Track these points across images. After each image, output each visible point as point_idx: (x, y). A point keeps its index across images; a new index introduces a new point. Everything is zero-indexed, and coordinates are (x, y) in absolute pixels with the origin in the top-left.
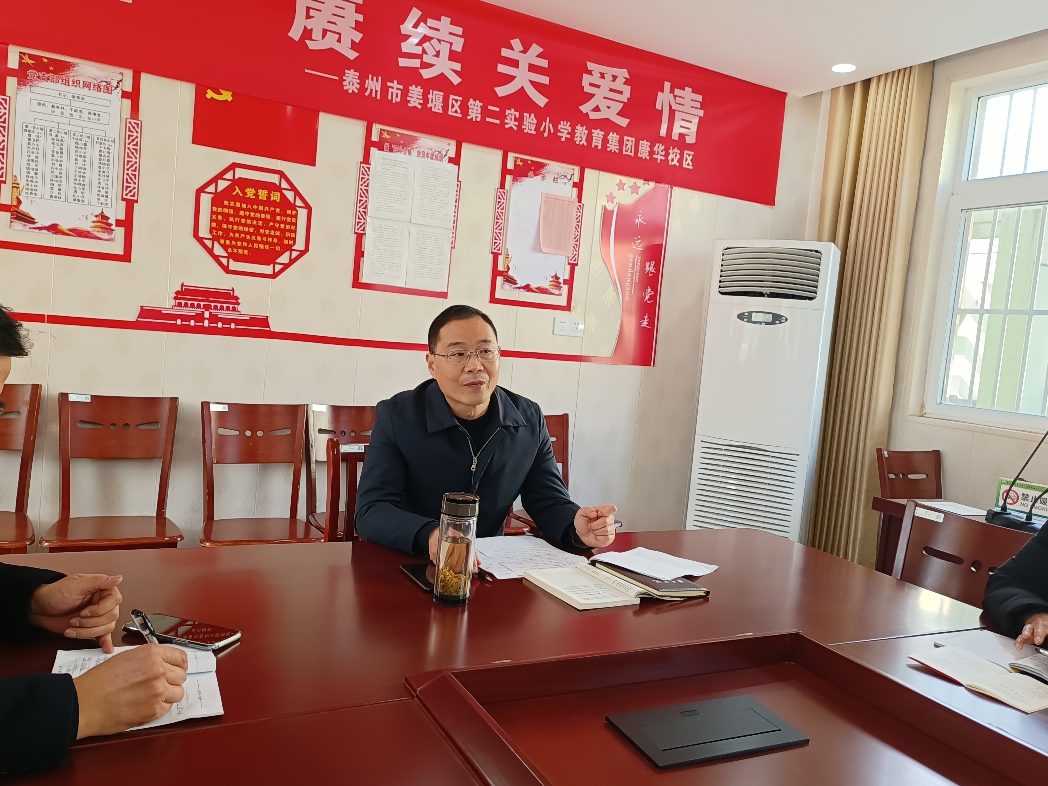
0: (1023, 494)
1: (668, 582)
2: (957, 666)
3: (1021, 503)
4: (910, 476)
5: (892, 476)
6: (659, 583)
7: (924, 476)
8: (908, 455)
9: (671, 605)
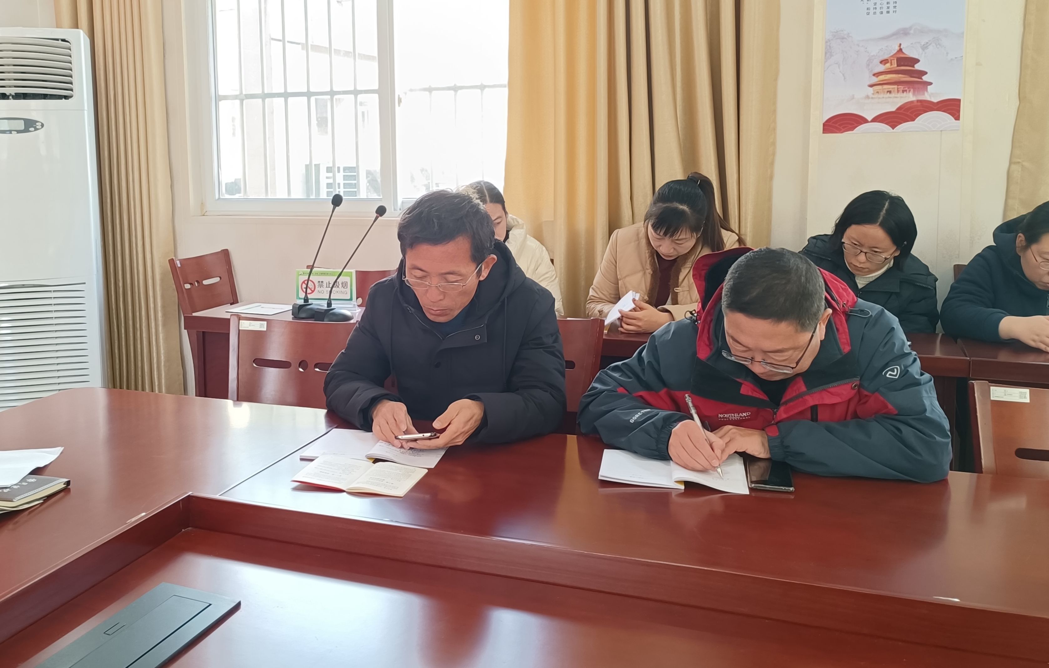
0: (319, 282)
1: (18, 486)
2: (333, 474)
3: (318, 291)
4: (206, 282)
5: (188, 286)
6: (9, 491)
7: (217, 280)
8: (199, 260)
9: (30, 513)
